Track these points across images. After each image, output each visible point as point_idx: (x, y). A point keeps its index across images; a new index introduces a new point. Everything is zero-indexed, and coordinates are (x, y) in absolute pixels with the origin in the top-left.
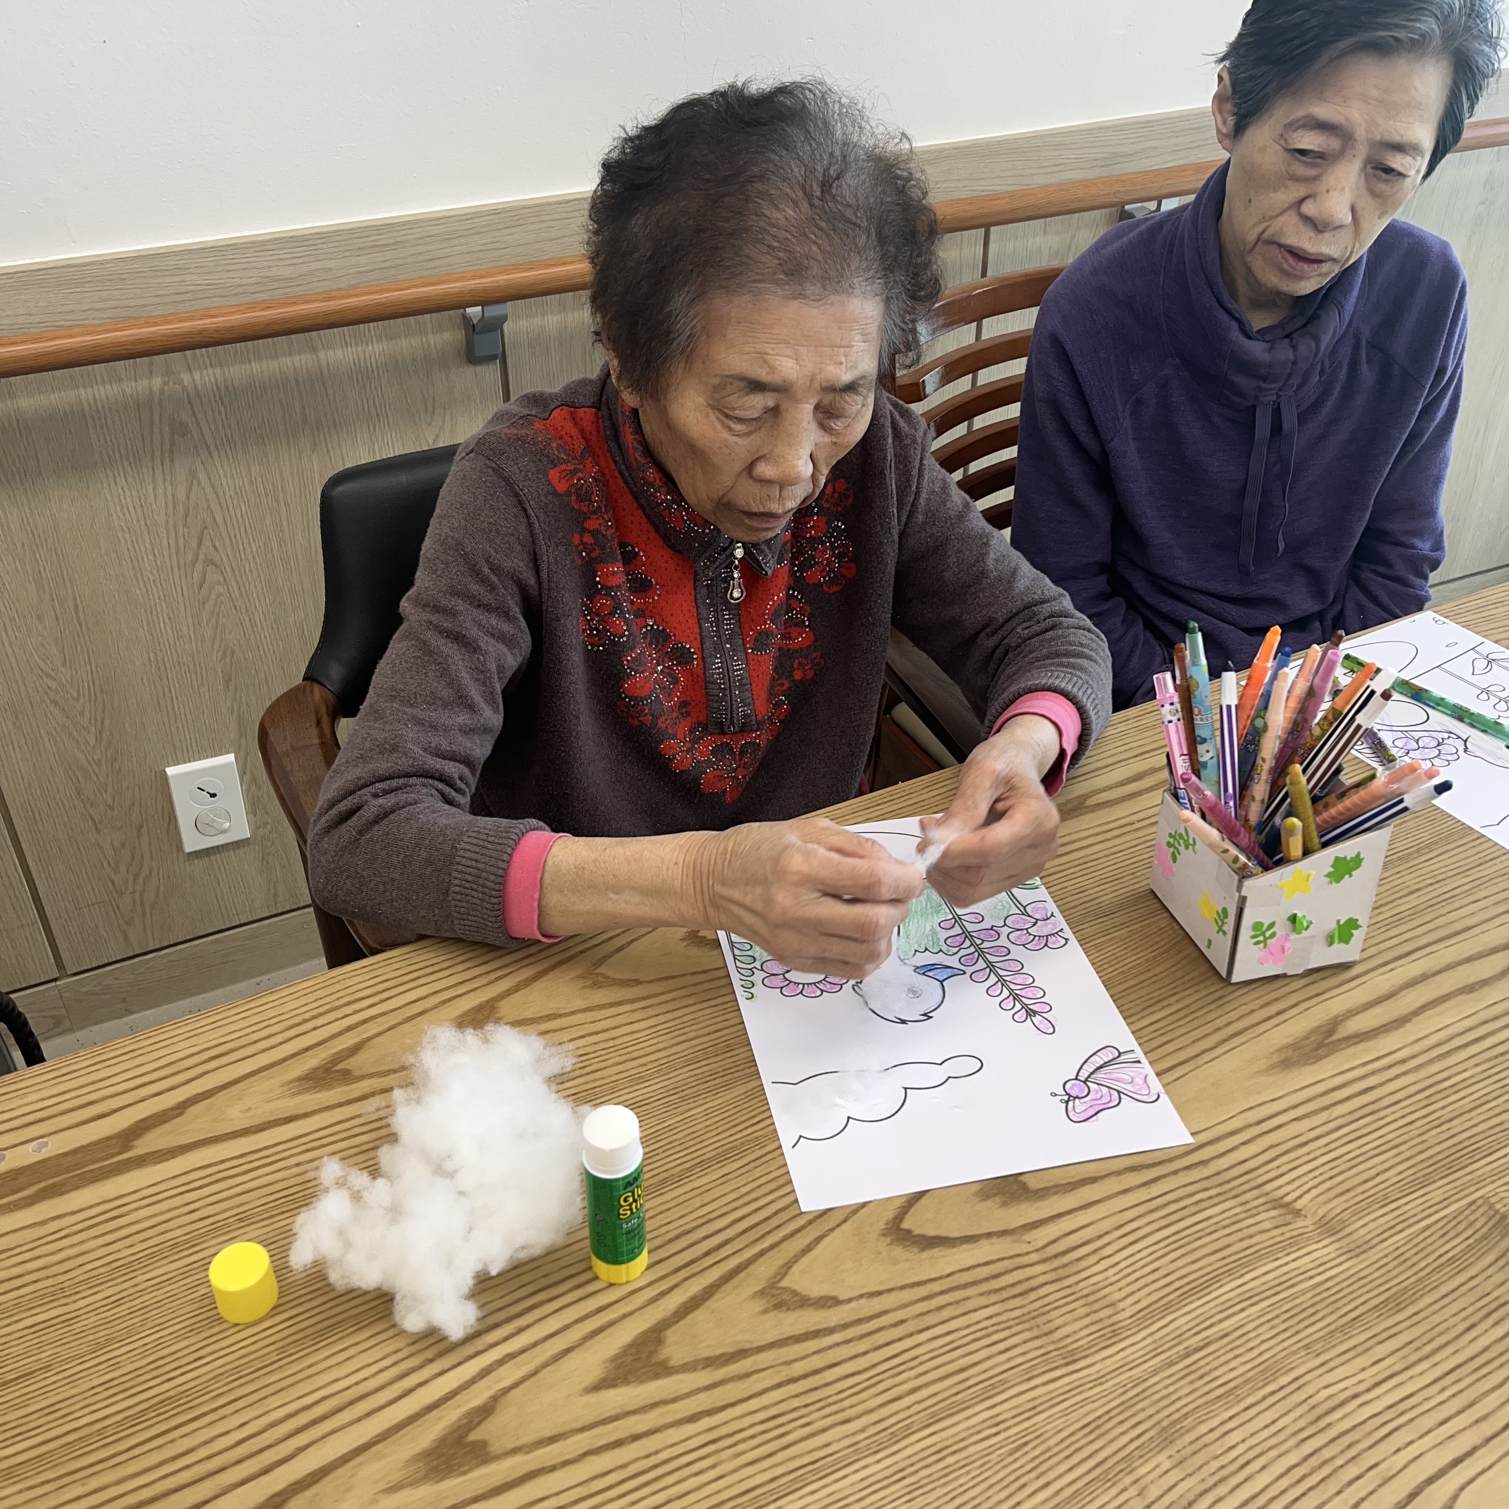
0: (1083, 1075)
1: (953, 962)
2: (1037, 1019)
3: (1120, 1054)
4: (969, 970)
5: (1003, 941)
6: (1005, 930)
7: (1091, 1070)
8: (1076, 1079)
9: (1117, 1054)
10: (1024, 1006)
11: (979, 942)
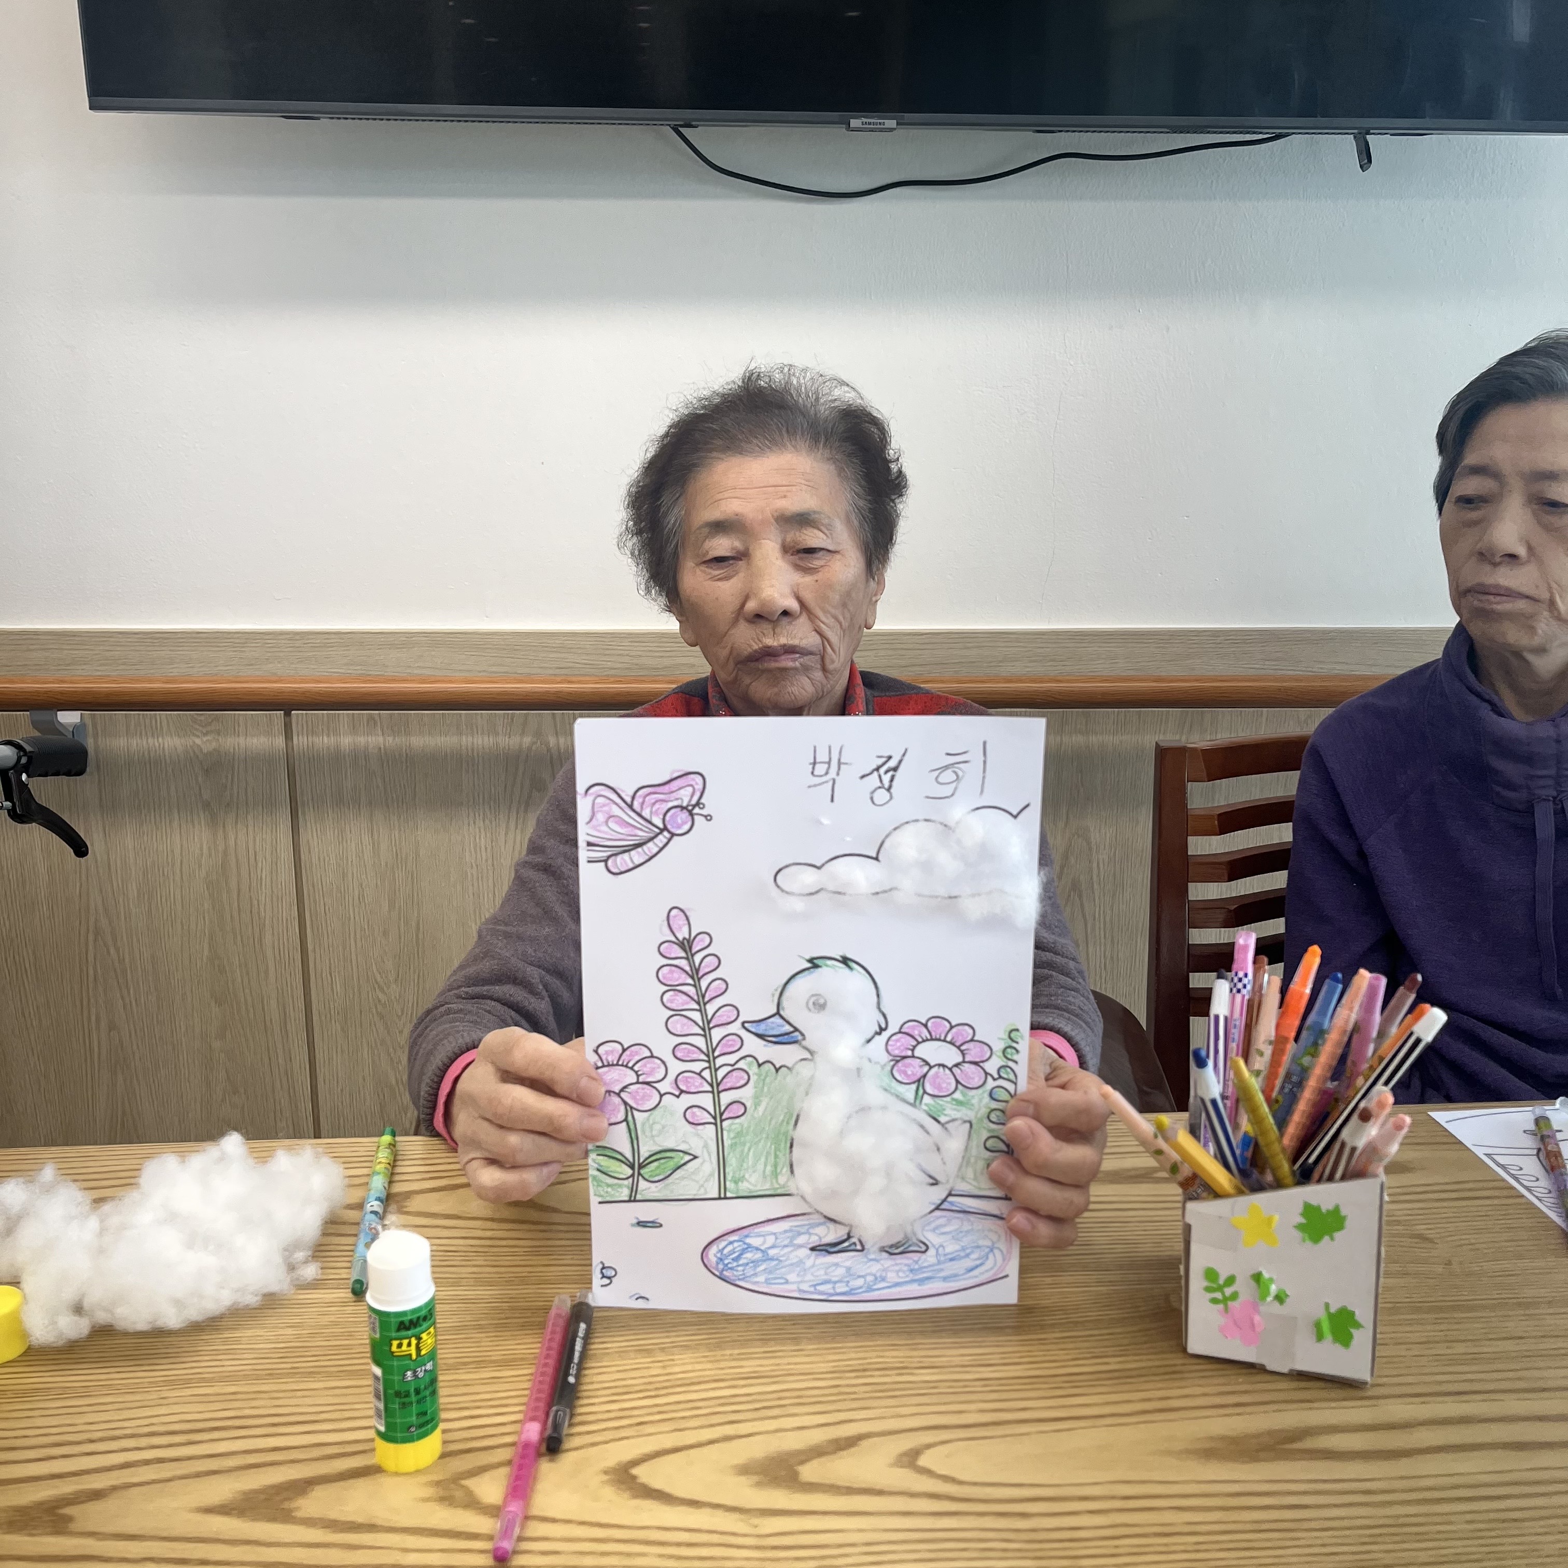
0: (661, 840)
1: (753, 1045)
2: (683, 934)
3: (606, 861)
4: (735, 1028)
5: (675, 1067)
6: (664, 1087)
7: (650, 844)
8: (673, 835)
9: (610, 862)
10: (689, 957)
11: (706, 1074)
